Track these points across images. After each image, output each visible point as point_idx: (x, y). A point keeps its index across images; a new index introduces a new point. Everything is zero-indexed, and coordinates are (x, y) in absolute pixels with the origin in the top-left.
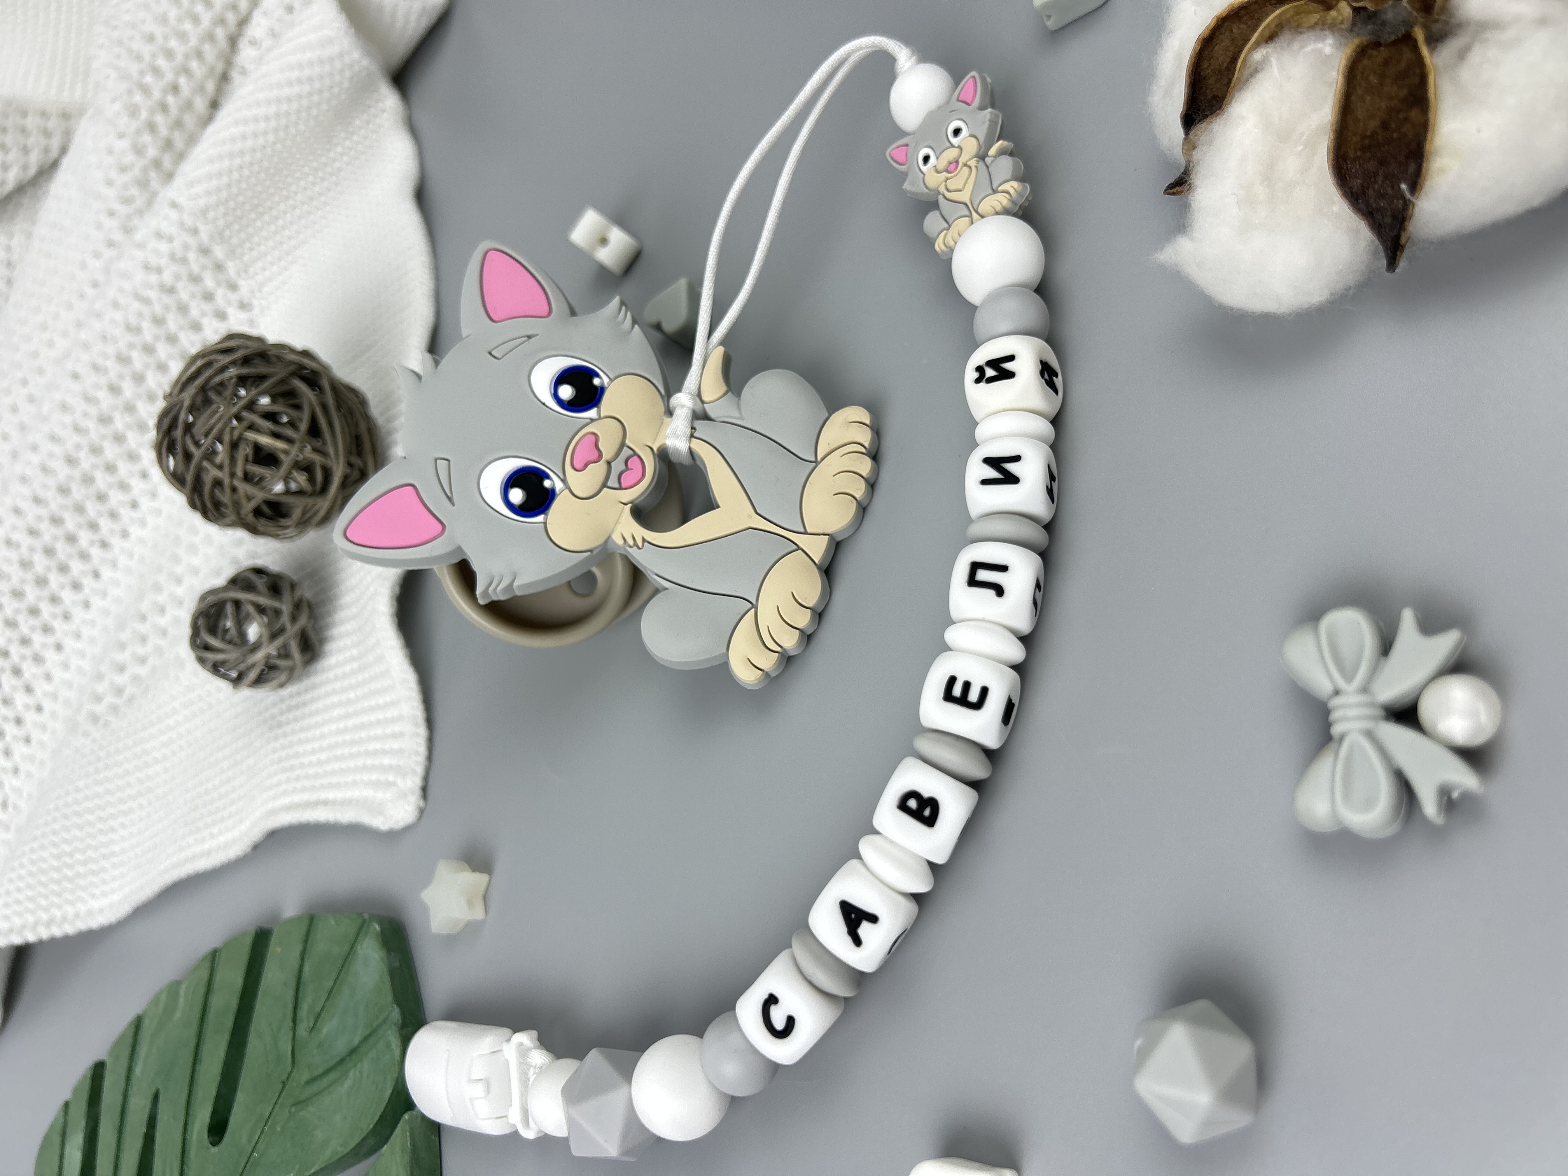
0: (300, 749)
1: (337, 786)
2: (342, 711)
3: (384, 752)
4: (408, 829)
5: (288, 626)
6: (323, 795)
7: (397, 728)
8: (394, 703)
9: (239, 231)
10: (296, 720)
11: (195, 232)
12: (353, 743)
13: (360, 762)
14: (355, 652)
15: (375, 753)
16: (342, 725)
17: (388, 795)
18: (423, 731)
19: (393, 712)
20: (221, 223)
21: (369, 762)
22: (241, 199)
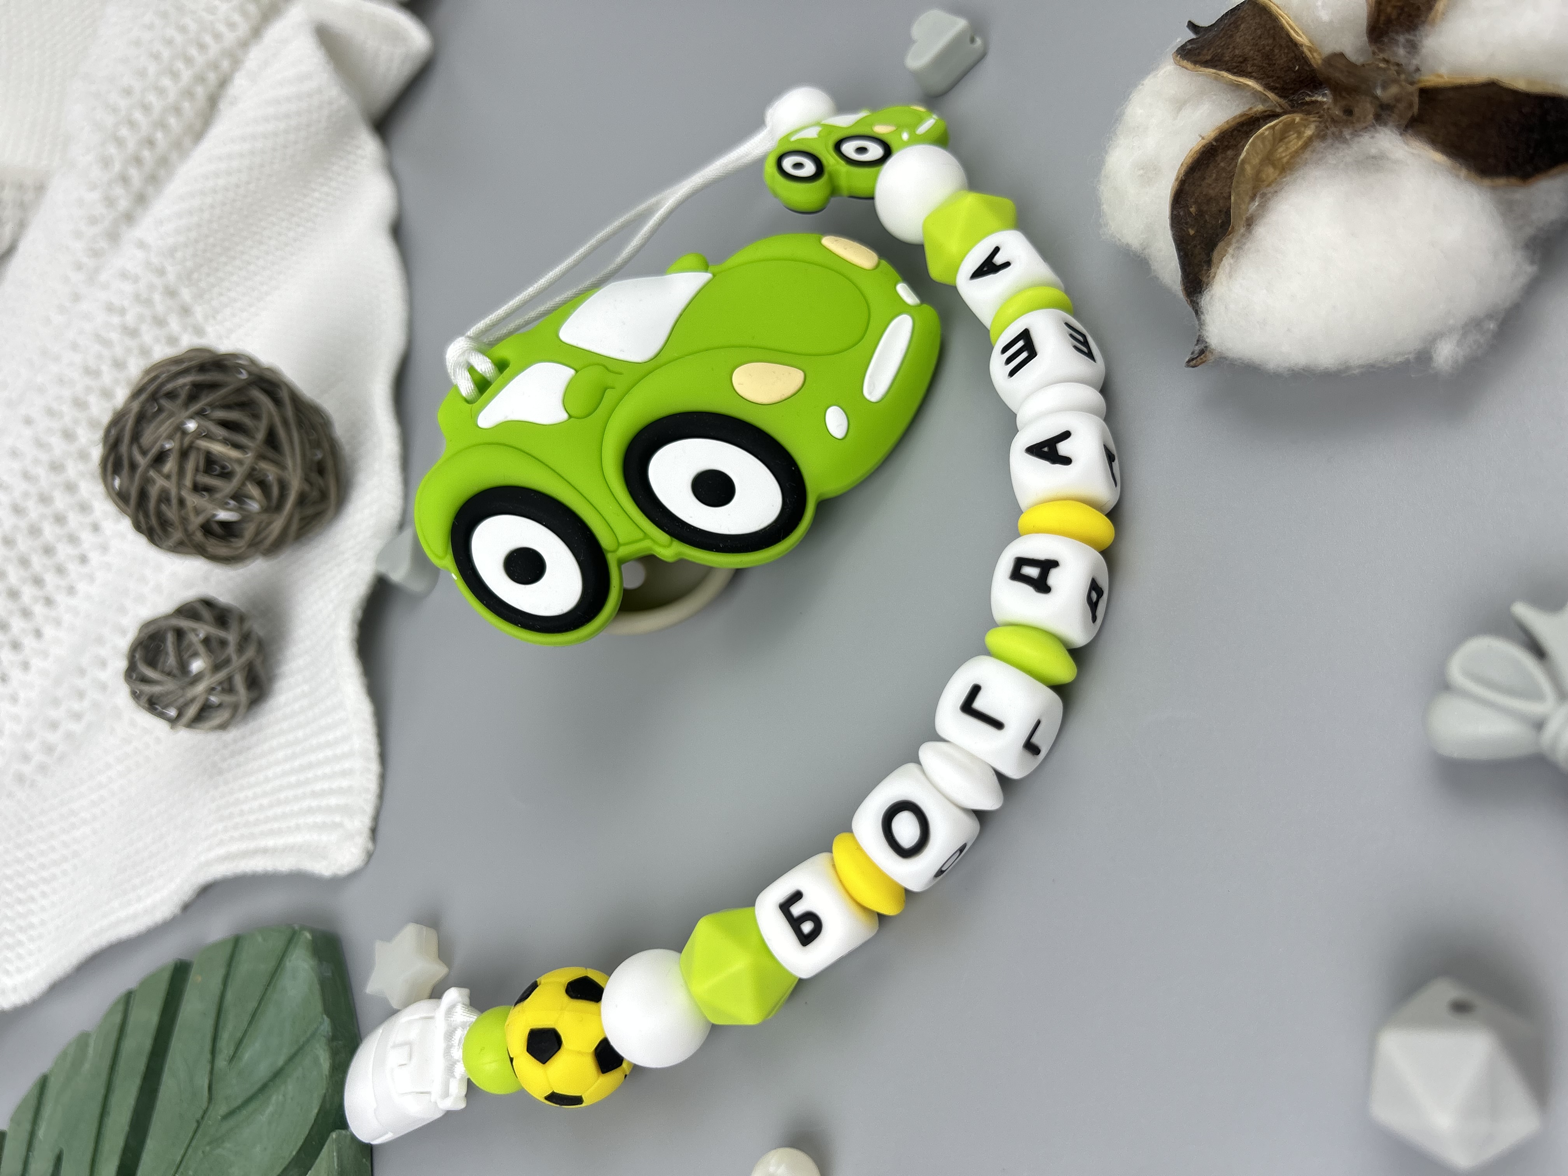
0: (241, 796)
1: (279, 832)
2: (289, 751)
3: (331, 792)
4: (354, 875)
5: (234, 657)
6: (263, 843)
7: (346, 765)
8: (346, 738)
9: (208, 275)
10: (239, 765)
11: (161, 272)
12: (299, 784)
13: (305, 804)
14: (306, 688)
15: (323, 794)
16: (287, 766)
17: (334, 837)
18: (374, 767)
19: (345, 748)
20: (189, 264)
21: (314, 803)
22: (211, 240)
